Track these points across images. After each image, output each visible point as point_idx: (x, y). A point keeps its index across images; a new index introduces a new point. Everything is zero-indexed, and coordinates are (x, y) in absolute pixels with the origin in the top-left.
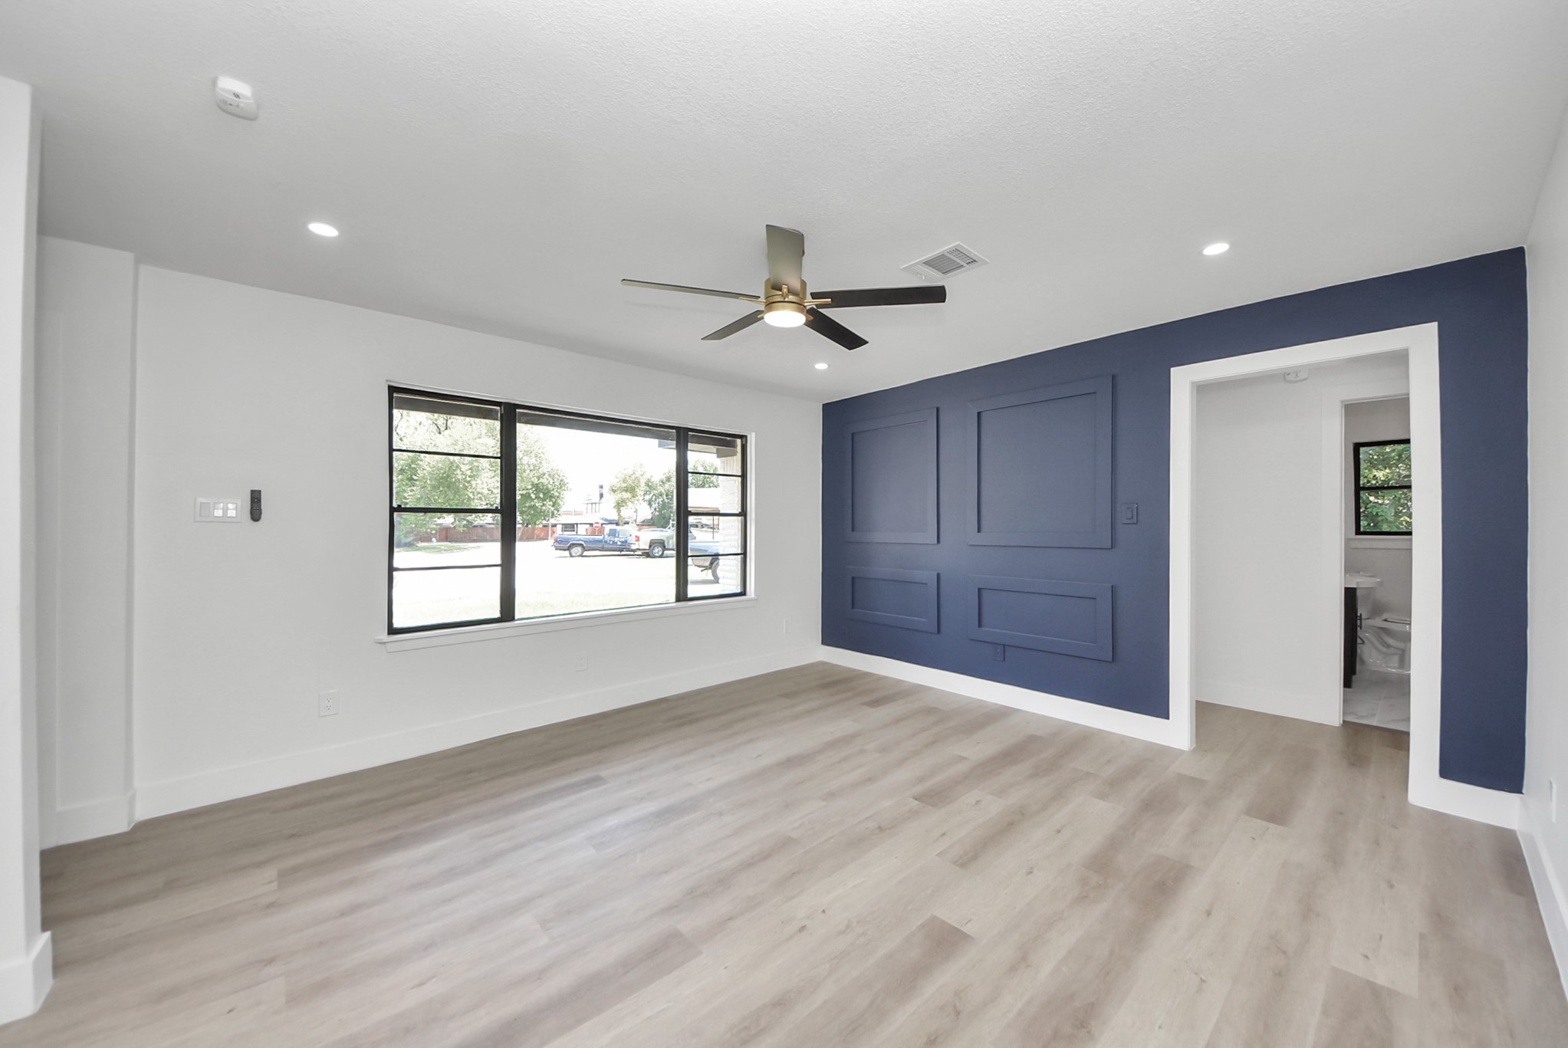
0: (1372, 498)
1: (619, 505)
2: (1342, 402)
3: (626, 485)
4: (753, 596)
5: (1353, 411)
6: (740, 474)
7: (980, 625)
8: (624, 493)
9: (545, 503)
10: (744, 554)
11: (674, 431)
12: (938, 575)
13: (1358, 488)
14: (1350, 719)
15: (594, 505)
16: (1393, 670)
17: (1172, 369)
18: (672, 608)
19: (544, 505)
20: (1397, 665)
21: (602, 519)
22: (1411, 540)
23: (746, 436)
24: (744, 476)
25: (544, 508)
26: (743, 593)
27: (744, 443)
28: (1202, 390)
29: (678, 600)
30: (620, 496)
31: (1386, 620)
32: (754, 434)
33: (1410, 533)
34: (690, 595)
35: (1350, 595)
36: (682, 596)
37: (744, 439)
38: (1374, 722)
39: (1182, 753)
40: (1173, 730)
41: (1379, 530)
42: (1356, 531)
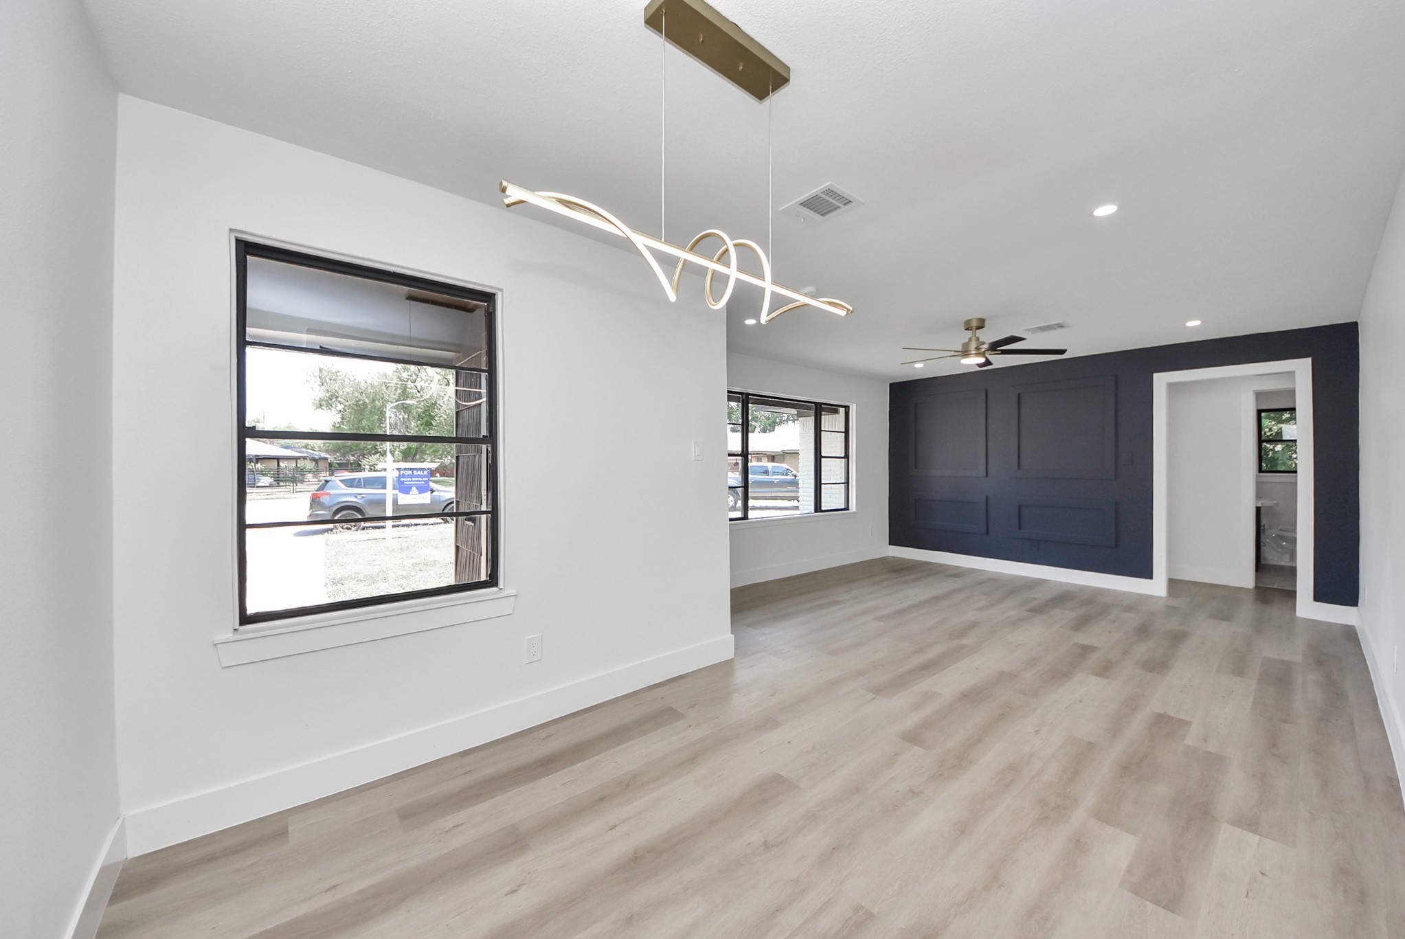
0: (1268, 446)
2: (1254, 391)
4: (854, 510)
5: (1259, 395)
6: (844, 431)
7: (1020, 528)
10: (847, 483)
11: (813, 404)
12: (987, 498)
13: (1260, 441)
14: (1259, 585)
16: (1285, 562)
17: (1155, 375)
18: (814, 516)
20: (1288, 560)
22: (1296, 476)
23: (849, 407)
24: (847, 432)
26: (847, 509)
27: (847, 410)
28: (1171, 386)
29: (816, 511)
31: (1281, 530)
32: (855, 405)
33: (1295, 472)
34: (823, 509)
35: (1258, 510)
36: (818, 508)
37: (847, 408)
38: (1275, 587)
39: (1162, 598)
40: (1156, 587)
41: (1274, 469)
42: (1260, 470)
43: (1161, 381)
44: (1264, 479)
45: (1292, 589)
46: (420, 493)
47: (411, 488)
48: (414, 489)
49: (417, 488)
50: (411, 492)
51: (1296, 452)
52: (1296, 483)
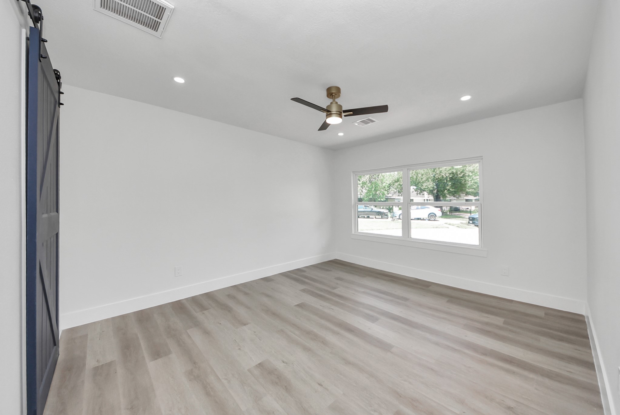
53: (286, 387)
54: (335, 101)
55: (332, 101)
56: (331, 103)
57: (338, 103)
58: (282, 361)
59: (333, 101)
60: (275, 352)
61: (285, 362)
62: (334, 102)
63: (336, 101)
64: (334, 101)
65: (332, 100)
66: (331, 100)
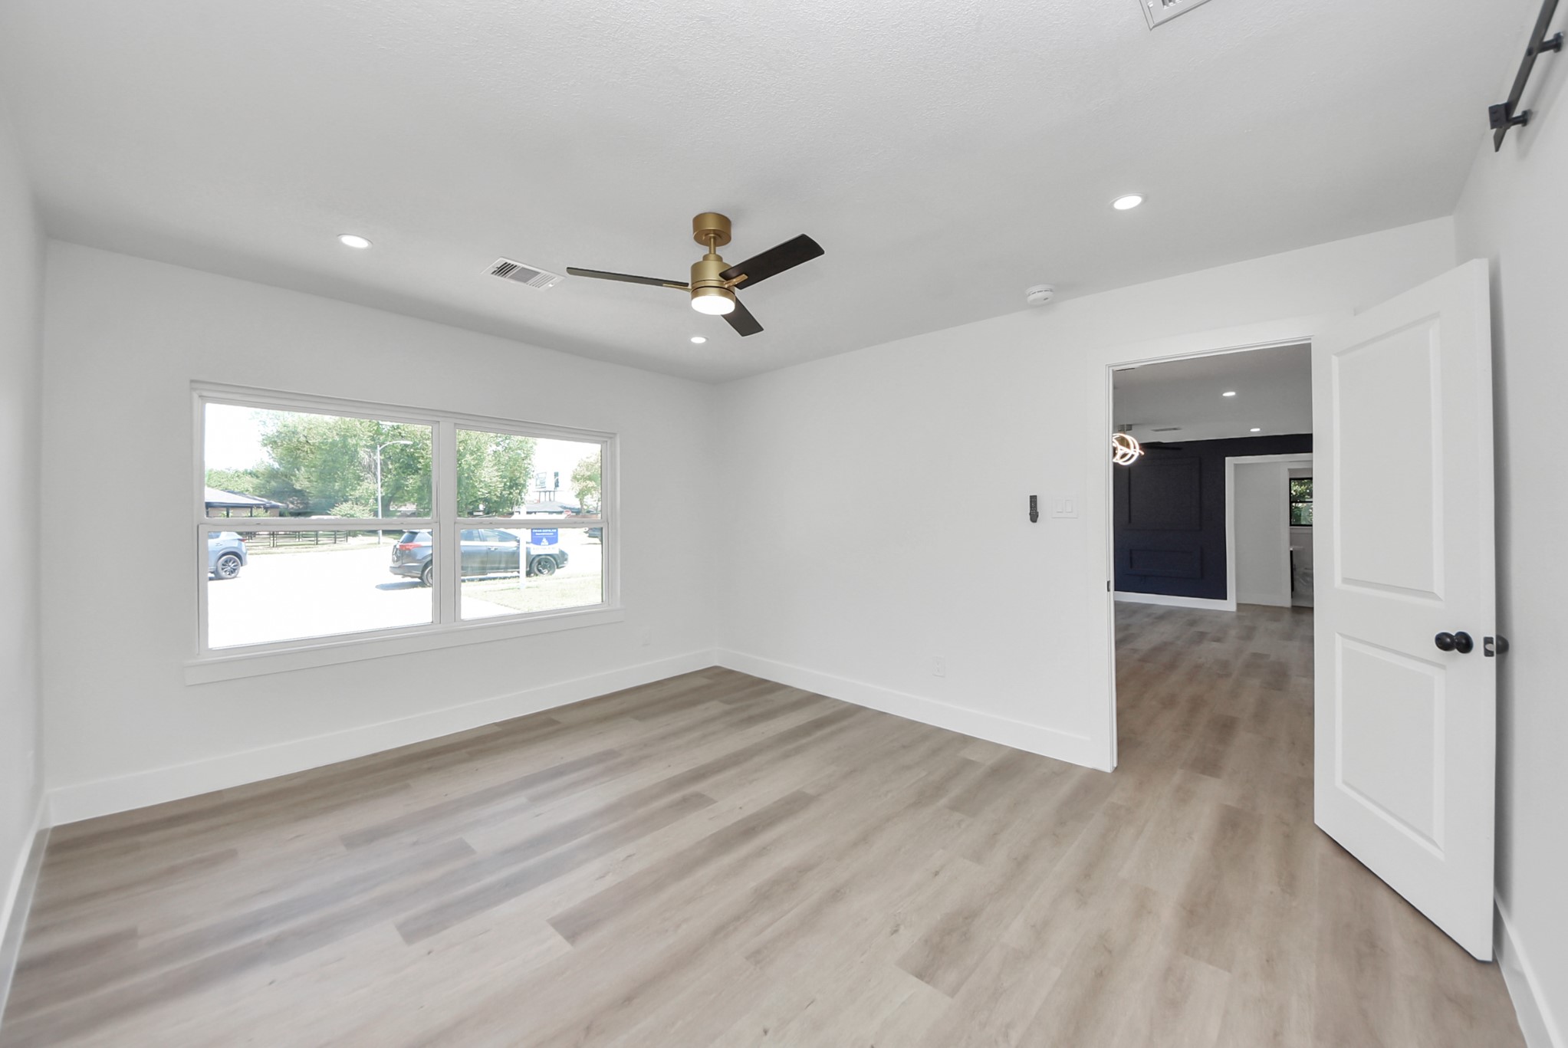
1: (581, 495)
3: (589, 473)
8: (588, 482)
9: (512, 491)
13: (1291, 501)
14: (1294, 605)
15: (548, 493)
17: (1227, 458)
19: (511, 493)
21: (561, 507)
25: (511, 496)
28: (1236, 466)
30: (585, 484)
33: (1311, 525)
35: (1291, 552)
39: (1233, 612)
40: (1229, 605)
41: (1298, 523)
42: (1291, 525)
43: (1230, 462)
44: (1293, 531)
45: (1310, 606)
46: (549, 544)
47: (542, 539)
48: (544, 540)
49: (547, 539)
50: (542, 544)
51: (1312, 509)
52: (1312, 534)
53: (966, 918)
54: (715, 253)
55: (708, 253)
56: (705, 258)
57: (724, 261)
58: (892, 934)
59: (710, 251)
60: (863, 954)
61: (895, 929)
62: (712, 257)
63: (717, 253)
64: (712, 251)
65: (708, 248)
66: (704, 250)
